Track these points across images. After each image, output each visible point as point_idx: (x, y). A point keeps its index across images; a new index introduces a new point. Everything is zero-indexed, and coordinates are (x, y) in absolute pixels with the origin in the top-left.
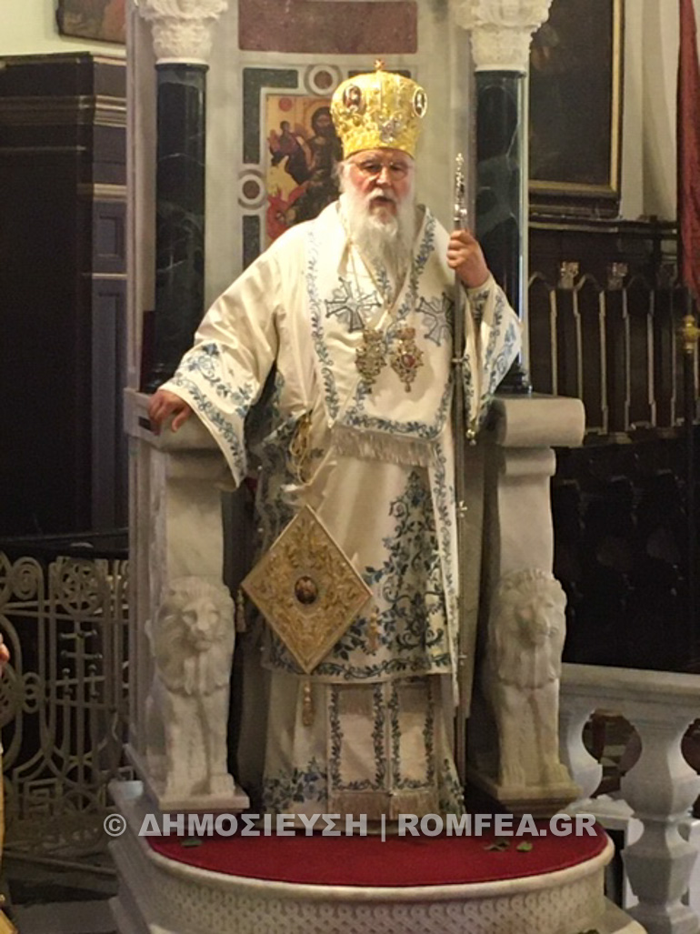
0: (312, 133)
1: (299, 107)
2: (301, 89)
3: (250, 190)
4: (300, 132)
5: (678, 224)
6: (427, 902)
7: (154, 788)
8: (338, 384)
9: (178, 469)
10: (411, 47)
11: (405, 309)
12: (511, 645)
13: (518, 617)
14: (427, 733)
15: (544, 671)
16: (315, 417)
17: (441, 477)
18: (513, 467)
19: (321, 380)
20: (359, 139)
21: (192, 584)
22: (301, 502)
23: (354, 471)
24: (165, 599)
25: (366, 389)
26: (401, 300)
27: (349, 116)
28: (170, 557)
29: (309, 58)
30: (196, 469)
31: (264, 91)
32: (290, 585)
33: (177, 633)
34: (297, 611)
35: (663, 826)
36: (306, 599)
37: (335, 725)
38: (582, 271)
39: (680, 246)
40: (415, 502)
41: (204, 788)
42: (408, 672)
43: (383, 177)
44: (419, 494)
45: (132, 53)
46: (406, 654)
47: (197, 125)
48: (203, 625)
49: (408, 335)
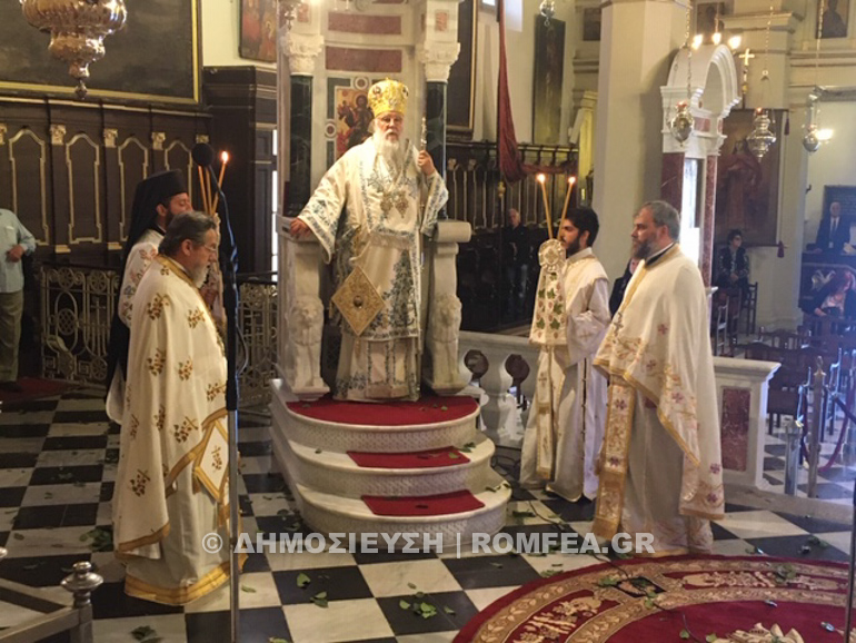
0: (356, 106)
1: (351, 95)
2: (352, 87)
3: (330, 130)
4: (351, 105)
5: (498, 143)
6: (405, 432)
7: (289, 383)
8: (373, 215)
9: (300, 250)
10: (399, 70)
11: (401, 183)
12: (439, 325)
13: (442, 314)
14: (405, 361)
15: (452, 335)
16: (363, 228)
17: (414, 254)
18: (440, 250)
19: (365, 212)
20: (381, 108)
21: (305, 298)
22: (356, 264)
23: (379, 251)
24: (294, 305)
25: (385, 216)
26: (399, 180)
27: (376, 99)
28: (297, 287)
29: (355, 74)
30: (310, 250)
31: (336, 87)
32: (352, 299)
33: (300, 319)
34: (354, 310)
35: (497, 397)
36: (357, 305)
37: (369, 358)
38: (457, 162)
39: (498, 153)
40: (403, 265)
41: (311, 383)
42: (399, 336)
43: (392, 123)
44: (405, 262)
45: (279, 67)
46: (399, 328)
47: (309, 101)
48: (311, 316)
49: (402, 195)
